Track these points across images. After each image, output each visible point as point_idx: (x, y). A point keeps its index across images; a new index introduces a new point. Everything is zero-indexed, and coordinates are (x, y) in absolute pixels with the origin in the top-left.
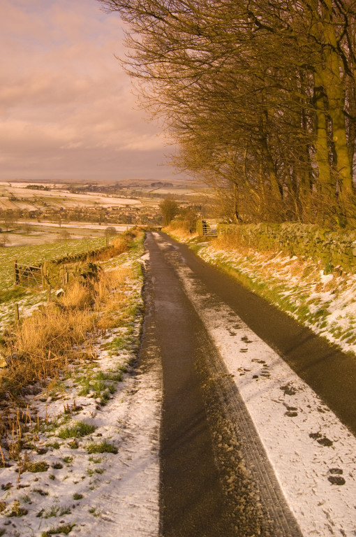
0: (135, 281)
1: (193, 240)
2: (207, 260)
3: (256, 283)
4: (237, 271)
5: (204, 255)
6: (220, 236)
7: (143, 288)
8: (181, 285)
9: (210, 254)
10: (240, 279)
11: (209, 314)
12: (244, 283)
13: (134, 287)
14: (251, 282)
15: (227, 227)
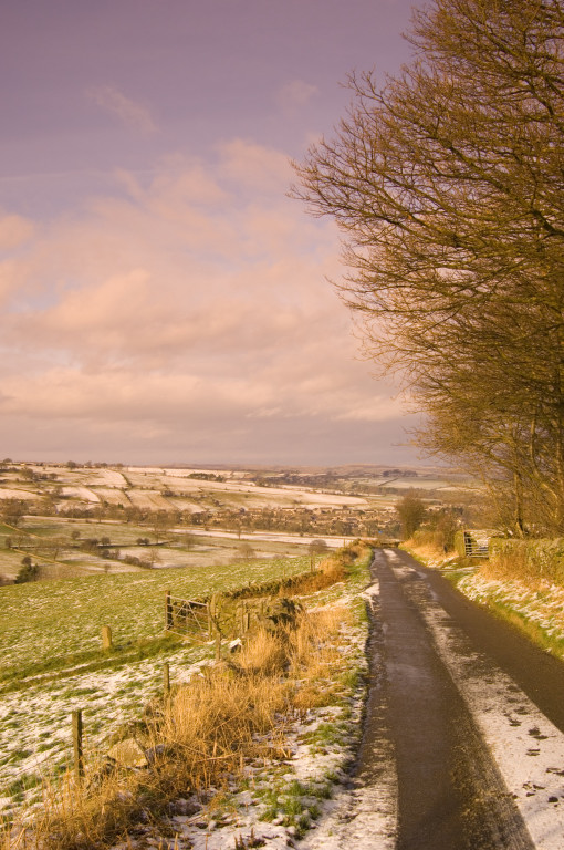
0: (356, 629)
1: (450, 563)
2: (472, 596)
3: (553, 636)
4: (521, 616)
5: (468, 589)
6: (494, 558)
7: (368, 642)
8: (430, 637)
9: (477, 586)
10: (527, 630)
11: (475, 688)
12: (533, 636)
13: (354, 640)
14: (545, 635)
15: (504, 543)
